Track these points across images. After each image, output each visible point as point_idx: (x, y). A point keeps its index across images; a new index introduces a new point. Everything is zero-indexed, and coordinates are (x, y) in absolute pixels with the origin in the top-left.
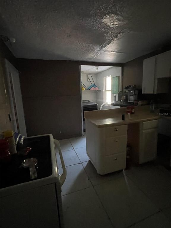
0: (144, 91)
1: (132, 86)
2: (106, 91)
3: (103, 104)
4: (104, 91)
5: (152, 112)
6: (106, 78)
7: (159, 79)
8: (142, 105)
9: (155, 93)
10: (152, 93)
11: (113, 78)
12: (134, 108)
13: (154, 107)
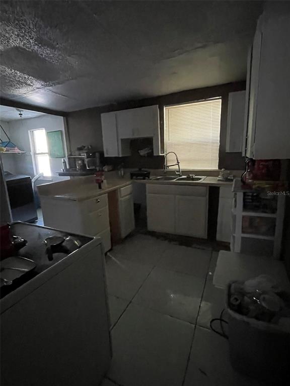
0: (107, 154)
1: (86, 147)
2: (35, 154)
3: (36, 177)
4: (32, 153)
5: (122, 177)
6: (33, 131)
7: (122, 140)
8: (108, 171)
9: (120, 156)
10: (117, 155)
11: (49, 134)
12: (102, 175)
13: (122, 172)
